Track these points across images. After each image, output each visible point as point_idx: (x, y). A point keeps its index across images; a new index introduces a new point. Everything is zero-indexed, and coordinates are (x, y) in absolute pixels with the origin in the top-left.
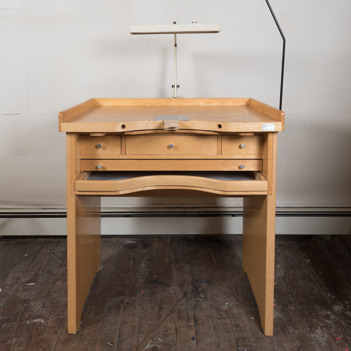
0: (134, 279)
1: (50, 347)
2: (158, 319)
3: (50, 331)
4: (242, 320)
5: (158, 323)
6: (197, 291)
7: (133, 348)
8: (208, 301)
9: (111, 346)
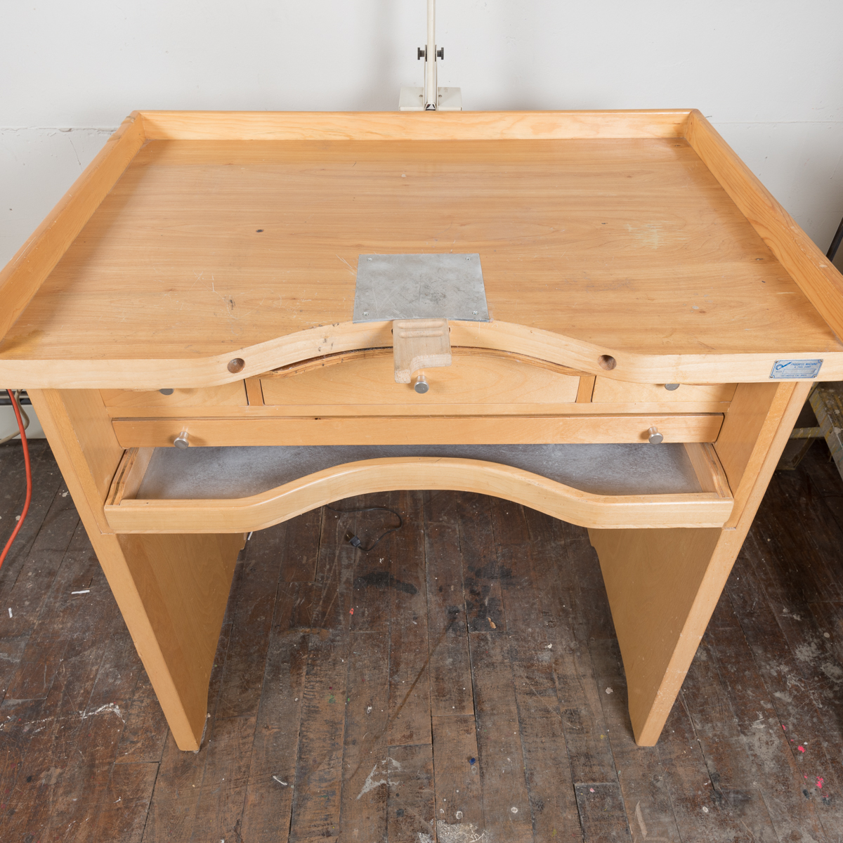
0: (330, 570)
1: (140, 794)
2: (389, 699)
3: (137, 742)
4: (585, 697)
5: (390, 711)
6: (481, 605)
7: (334, 793)
8: (506, 638)
9: (283, 788)
